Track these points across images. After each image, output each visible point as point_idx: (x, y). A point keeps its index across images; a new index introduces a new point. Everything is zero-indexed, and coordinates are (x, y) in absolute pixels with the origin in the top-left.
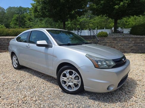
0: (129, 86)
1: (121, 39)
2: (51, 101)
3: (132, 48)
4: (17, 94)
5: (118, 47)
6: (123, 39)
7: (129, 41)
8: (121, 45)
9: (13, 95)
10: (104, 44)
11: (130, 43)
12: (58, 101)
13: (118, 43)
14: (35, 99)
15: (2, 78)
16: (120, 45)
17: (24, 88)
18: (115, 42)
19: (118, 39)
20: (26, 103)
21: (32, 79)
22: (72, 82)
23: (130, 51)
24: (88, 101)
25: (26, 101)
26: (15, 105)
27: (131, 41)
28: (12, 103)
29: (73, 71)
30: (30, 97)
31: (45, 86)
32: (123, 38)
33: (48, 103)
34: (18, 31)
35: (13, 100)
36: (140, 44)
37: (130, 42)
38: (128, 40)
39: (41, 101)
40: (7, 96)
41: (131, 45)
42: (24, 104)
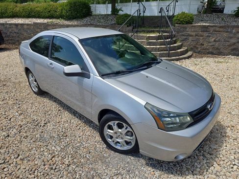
0: (212, 139)
1: (217, 29)
2: (90, 166)
3: (235, 47)
4: (42, 149)
5: (210, 44)
6: (222, 29)
7: (231, 32)
8: (215, 41)
9: (36, 152)
10: (185, 37)
11: (231, 38)
12: (100, 167)
13: (210, 36)
14: (67, 163)
15: (17, 114)
16: (213, 40)
17: (51, 137)
18: (206, 34)
19: (212, 29)
20: (56, 169)
21: (61, 118)
22: (122, 138)
23: (229, 53)
25: (55, 165)
26: (40, 173)
27: (235, 34)
28: (35, 170)
29: (124, 124)
30: (60, 158)
31: (82, 134)
32: (220, 27)
33: (87, 170)
35: (36, 163)
37: (231, 35)
38: (229, 30)
39: (77, 167)
40: (28, 154)
41: (233, 41)
42: (52, 171)
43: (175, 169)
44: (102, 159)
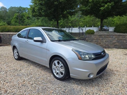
0: (107, 75)
1: (106, 36)
2: (44, 85)
3: (116, 44)
4: (18, 79)
5: (103, 43)
6: (108, 36)
7: (113, 38)
8: (105, 42)
9: (14, 80)
10: (91, 40)
11: (113, 40)
12: (49, 85)
13: (103, 39)
14: (32, 83)
15: (5, 67)
16: (105, 41)
17: (23, 75)
18: (101, 39)
19: (103, 36)
20: (25, 86)
21: (29, 68)
22: (59, 70)
23: (113, 47)
24: (73, 86)
25: (25, 84)
26: (17, 87)
27: (114, 38)
28: (14, 86)
29: (60, 62)
30: (28, 82)
31: (40, 73)
33: (42, 86)
34: (18, 28)
35: (15, 83)
36: (122, 41)
37: (113, 39)
38: (112, 37)
39: (37, 85)
40: (10, 81)
41: (114, 41)
42: (23, 87)
43: (89, 85)
44: (51, 82)
